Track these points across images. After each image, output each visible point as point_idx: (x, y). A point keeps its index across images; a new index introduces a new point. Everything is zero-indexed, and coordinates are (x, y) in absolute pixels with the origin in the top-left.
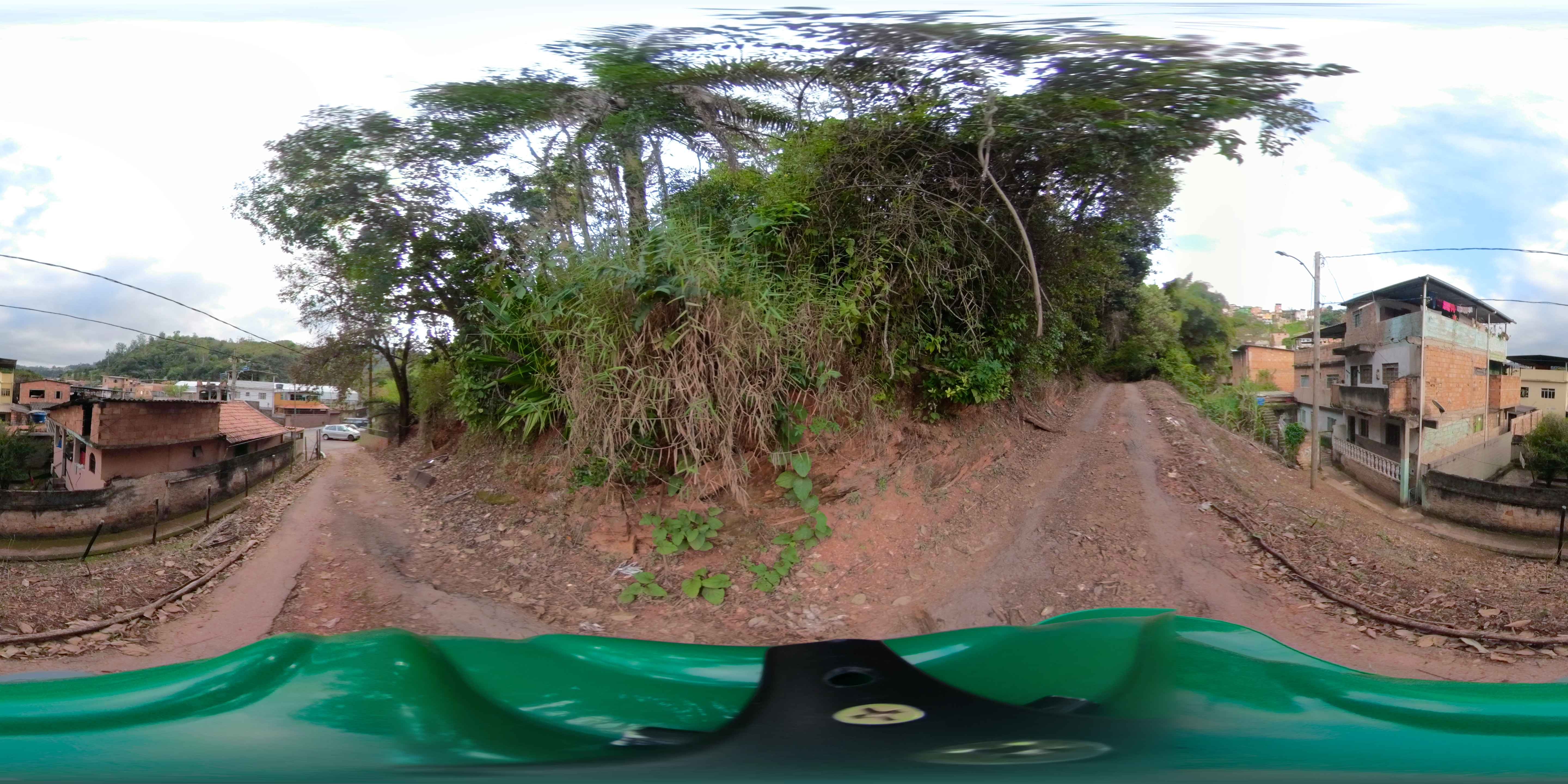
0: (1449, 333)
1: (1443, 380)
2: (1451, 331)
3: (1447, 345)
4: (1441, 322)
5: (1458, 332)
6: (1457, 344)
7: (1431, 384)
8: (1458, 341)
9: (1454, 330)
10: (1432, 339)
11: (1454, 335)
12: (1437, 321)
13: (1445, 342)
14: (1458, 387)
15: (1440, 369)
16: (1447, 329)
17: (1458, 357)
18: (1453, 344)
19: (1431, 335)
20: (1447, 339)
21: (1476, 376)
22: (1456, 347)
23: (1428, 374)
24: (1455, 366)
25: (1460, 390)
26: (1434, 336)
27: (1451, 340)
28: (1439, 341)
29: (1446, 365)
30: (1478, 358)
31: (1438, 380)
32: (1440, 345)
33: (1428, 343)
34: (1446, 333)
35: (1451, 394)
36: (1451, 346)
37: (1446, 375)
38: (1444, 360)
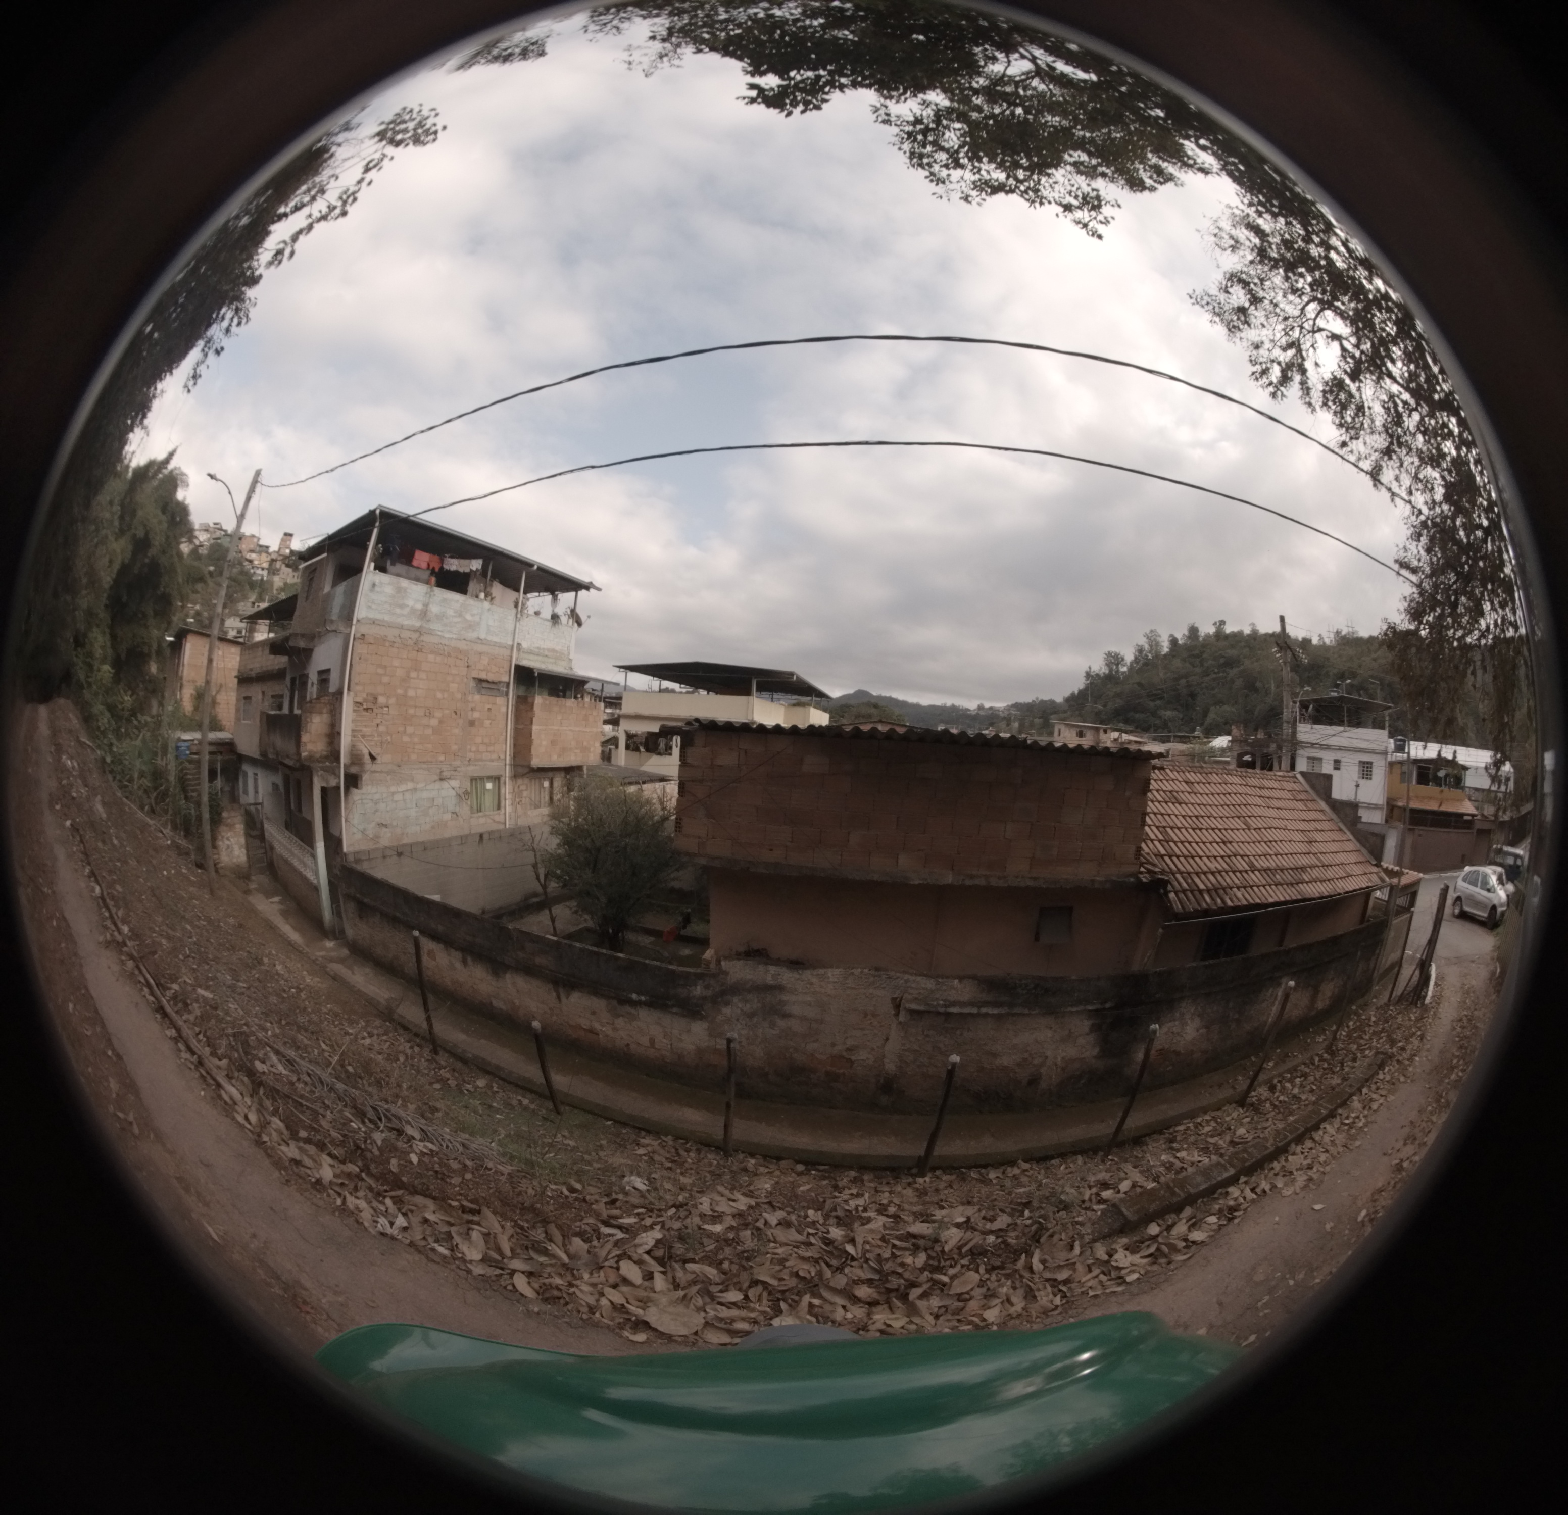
0: (413, 610)
1: (392, 701)
2: (419, 606)
3: (406, 634)
4: (399, 590)
5: (434, 609)
6: (430, 632)
7: (366, 707)
8: (435, 626)
9: (426, 605)
10: (374, 622)
11: (424, 614)
12: (389, 590)
13: (401, 627)
14: (429, 714)
15: (386, 679)
16: (411, 603)
17: (431, 657)
18: (418, 631)
19: (372, 615)
20: (407, 622)
21: (477, 697)
22: (426, 638)
23: (359, 688)
24: (423, 675)
25: (434, 722)
26: (378, 616)
27: (417, 624)
28: (390, 626)
29: (400, 673)
30: (485, 660)
31: (382, 700)
32: (391, 634)
33: (364, 630)
34: (406, 611)
35: (410, 730)
36: (415, 636)
37: (400, 691)
38: (396, 663)
